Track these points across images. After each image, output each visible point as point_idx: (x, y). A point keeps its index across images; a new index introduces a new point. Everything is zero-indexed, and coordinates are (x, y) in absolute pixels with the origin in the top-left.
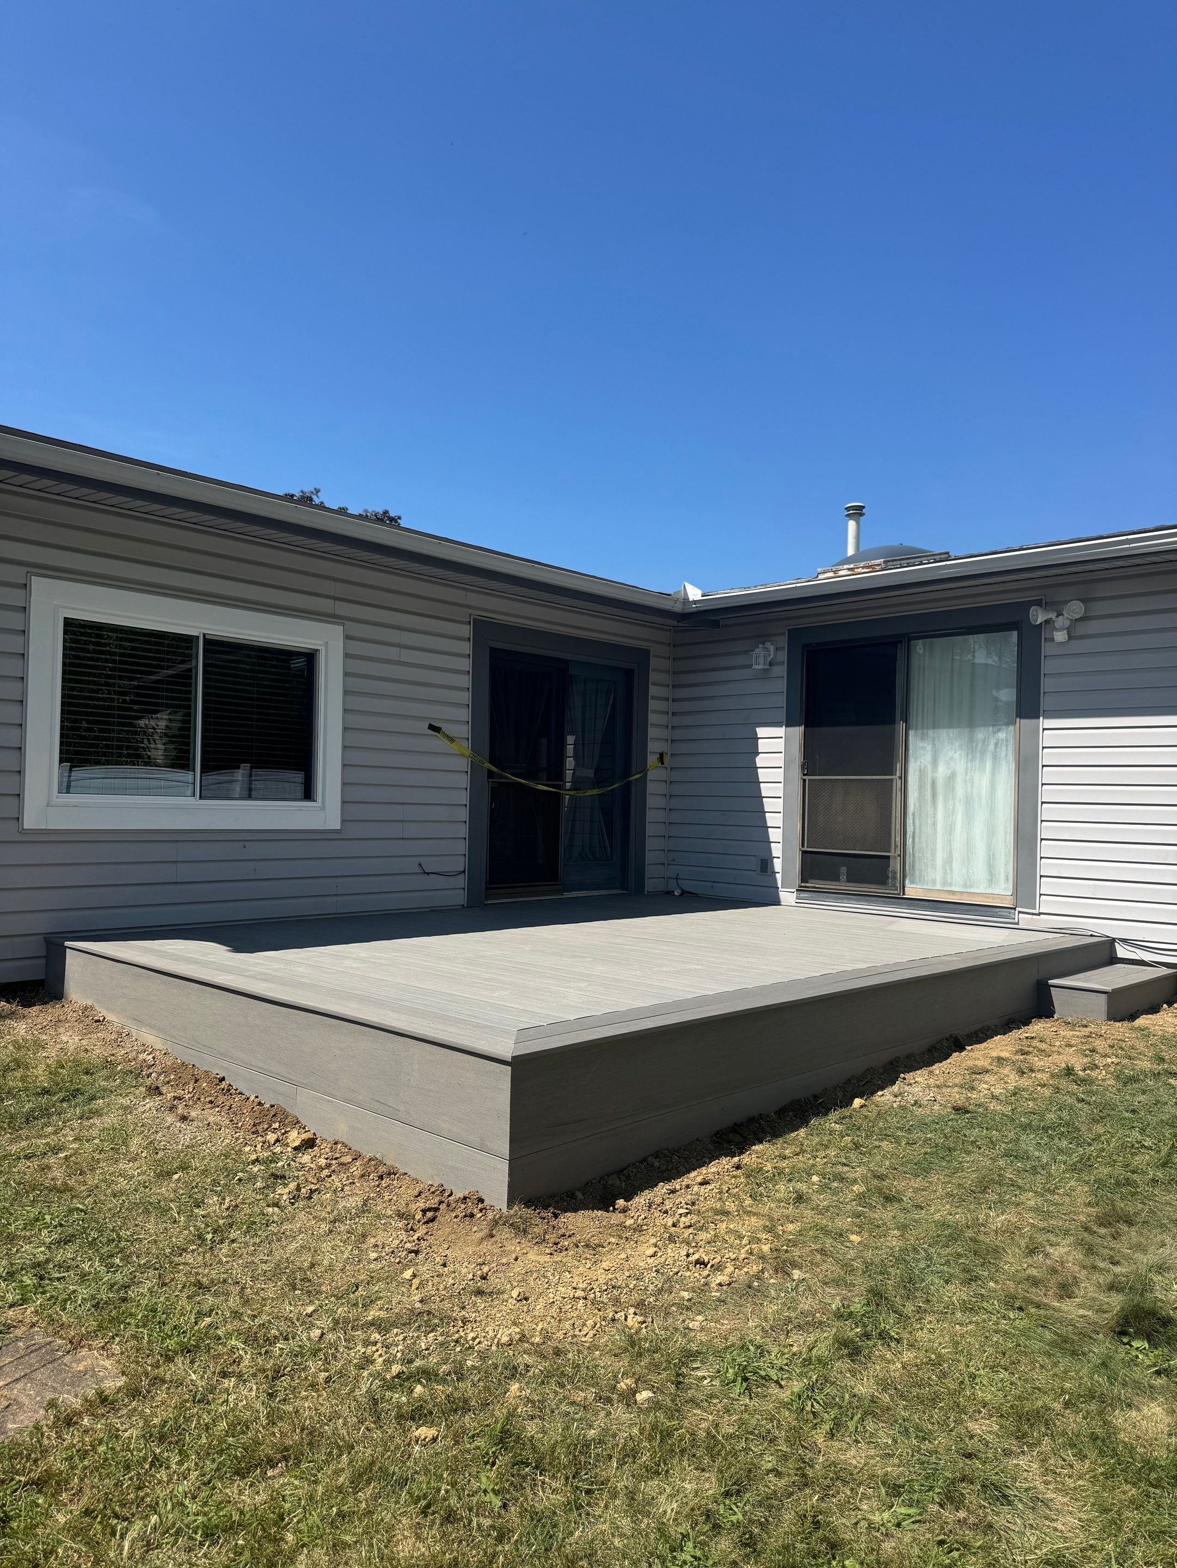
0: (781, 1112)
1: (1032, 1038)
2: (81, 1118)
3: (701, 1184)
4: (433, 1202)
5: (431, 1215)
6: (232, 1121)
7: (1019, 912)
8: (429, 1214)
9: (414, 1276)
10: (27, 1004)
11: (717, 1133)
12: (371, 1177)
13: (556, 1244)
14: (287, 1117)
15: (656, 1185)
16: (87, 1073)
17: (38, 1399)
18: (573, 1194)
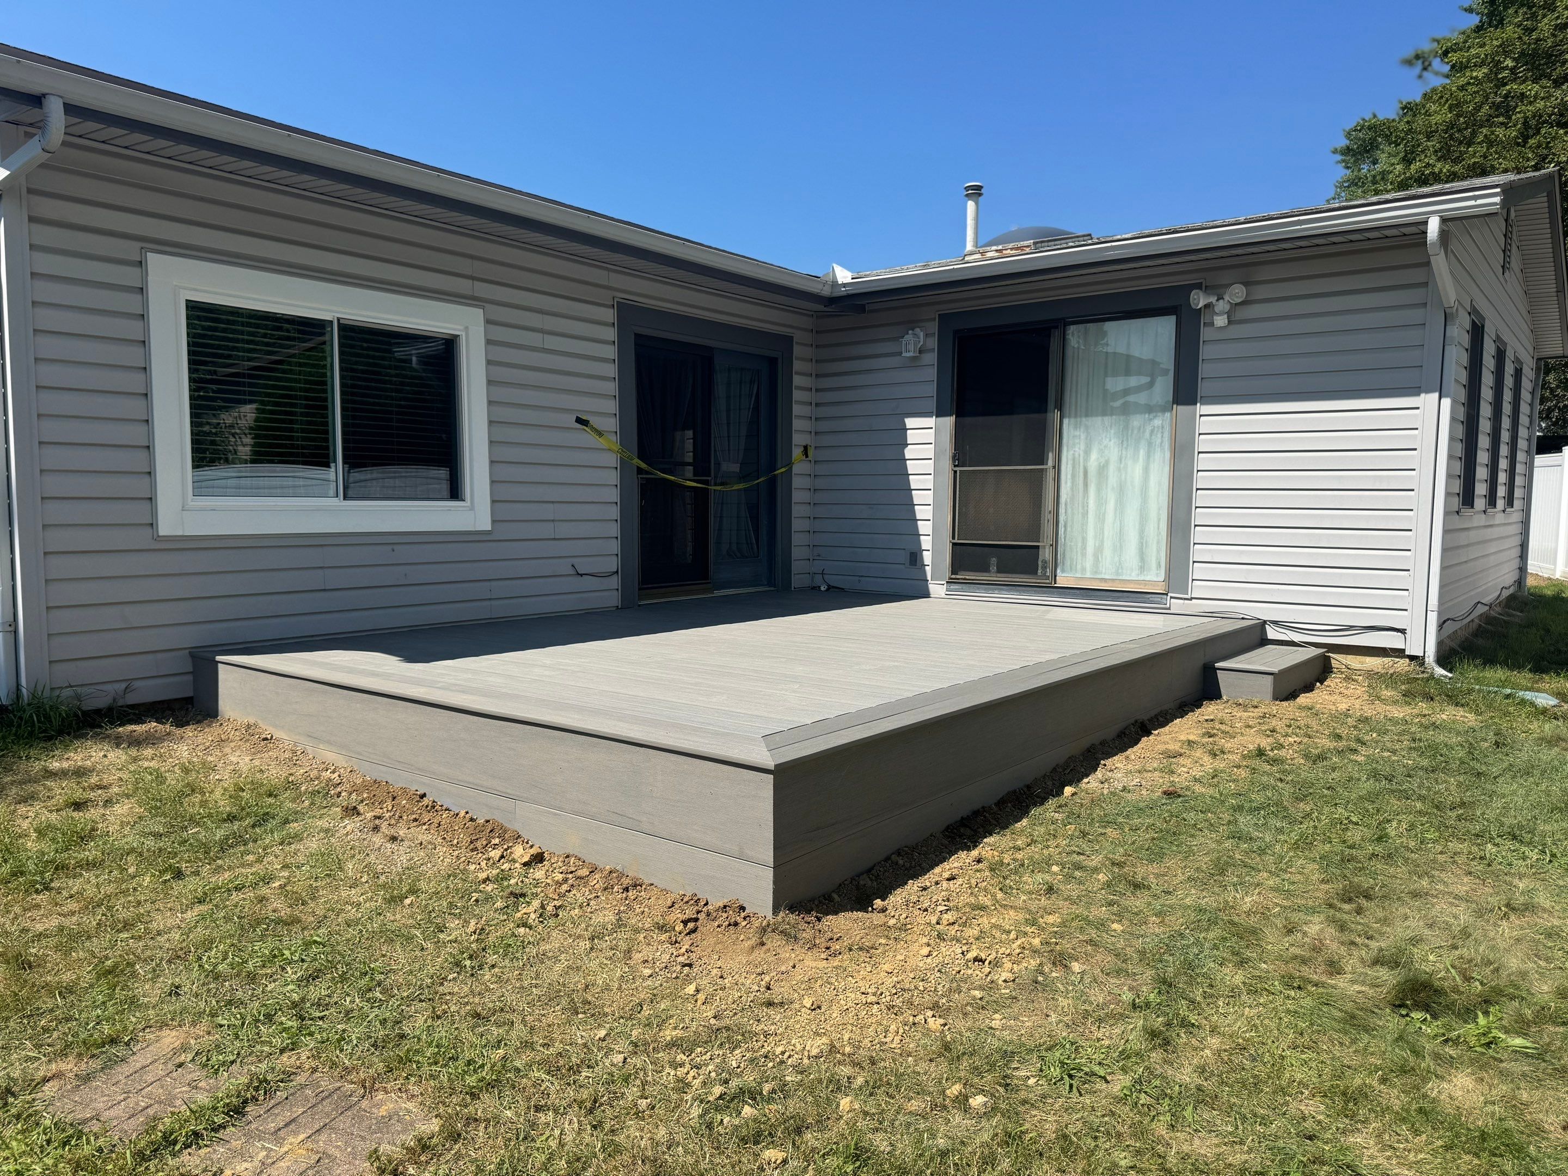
0: (1001, 803)
1: (1212, 720)
2: (282, 843)
3: (949, 880)
4: (690, 913)
5: (692, 925)
6: (444, 838)
7: (1171, 598)
8: (691, 925)
9: (698, 991)
10: (180, 724)
11: (948, 827)
12: (616, 889)
13: (828, 948)
14: (505, 831)
15: (906, 883)
16: (270, 795)
17: (349, 1150)
18: (830, 896)
